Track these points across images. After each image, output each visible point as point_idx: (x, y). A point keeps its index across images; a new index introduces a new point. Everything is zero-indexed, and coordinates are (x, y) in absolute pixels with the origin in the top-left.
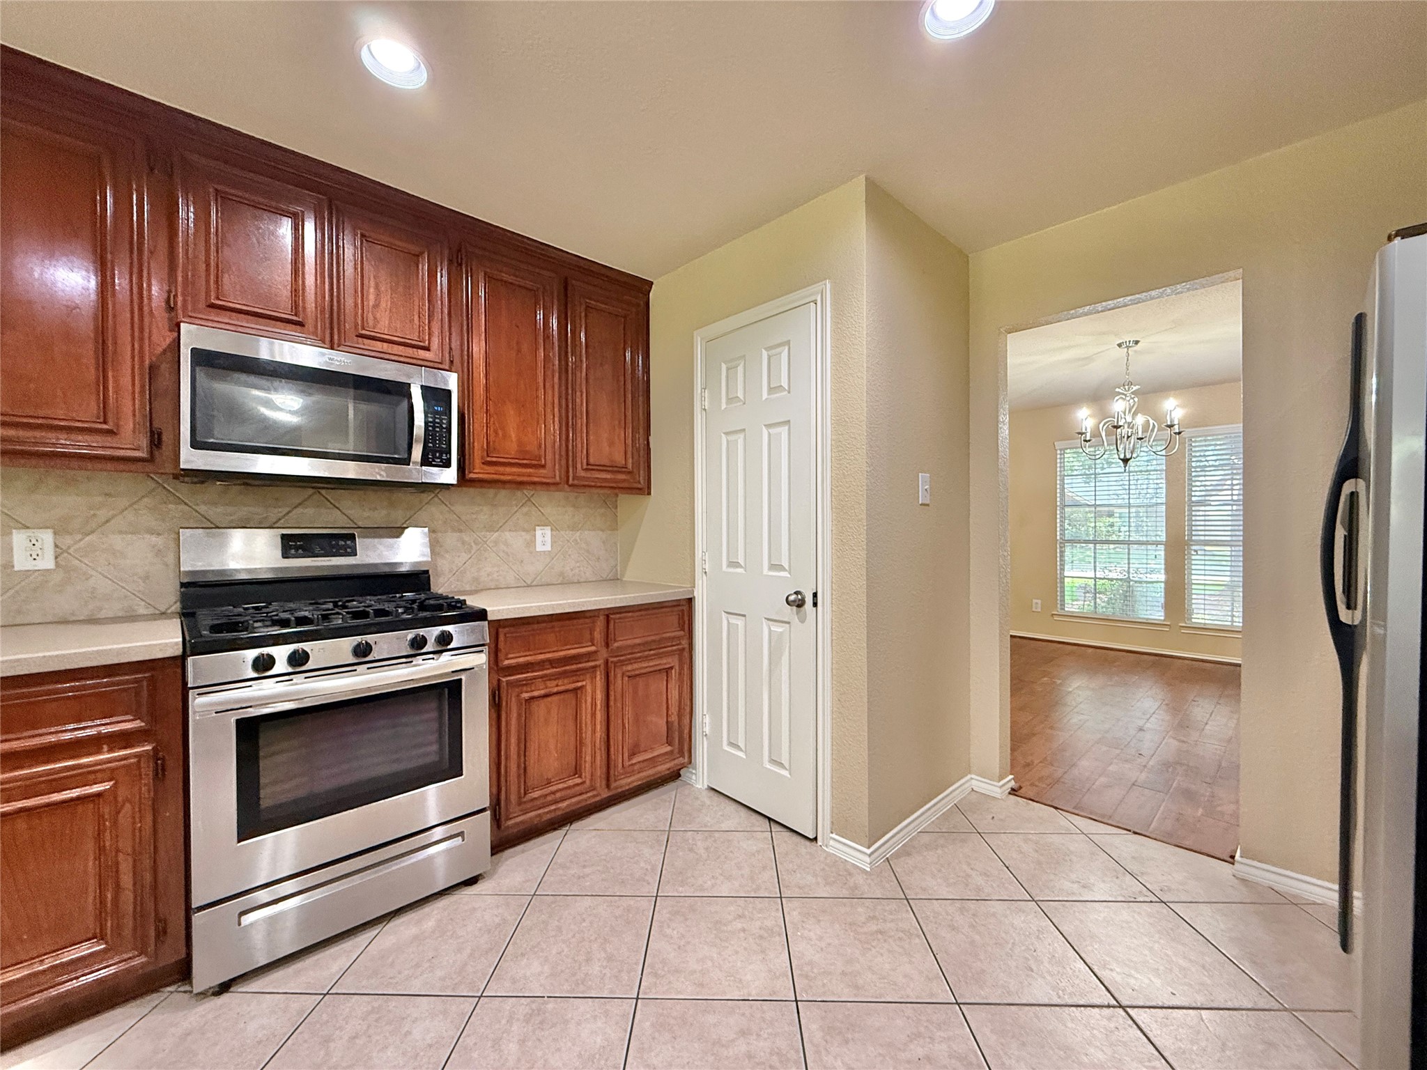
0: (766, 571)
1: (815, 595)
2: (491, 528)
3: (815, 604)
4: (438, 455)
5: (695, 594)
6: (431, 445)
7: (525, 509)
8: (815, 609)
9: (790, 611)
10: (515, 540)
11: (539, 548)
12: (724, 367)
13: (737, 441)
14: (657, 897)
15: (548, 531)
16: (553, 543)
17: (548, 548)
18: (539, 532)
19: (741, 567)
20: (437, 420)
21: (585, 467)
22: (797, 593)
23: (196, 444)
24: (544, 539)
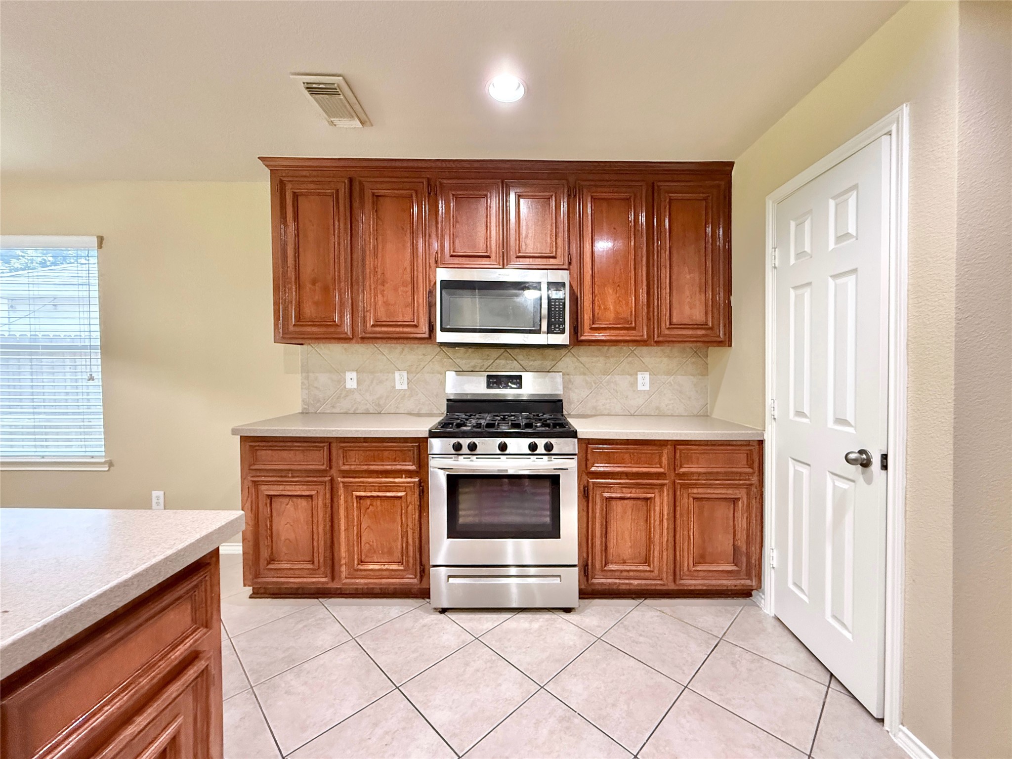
0: (831, 424)
1: (885, 457)
2: (606, 373)
3: (885, 467)
4: (557, 326)
5: (766, 437)
6: (553, 320)
7: (630, 359)
8: (884, 472)
9: (855, 471)
10: (622, 382)
11: (640, 387)
12: (793, 224)
13: (803, 295)
14: (686, 687)
15: (647, 375)
16: (651, 384)
17: (647, 388)
18: (640, 376)
19: (808, 418)
20: (557, 303)
21: (668, 326)
22: (861, 452)
23: (443, 330)
24: (644, 381)
